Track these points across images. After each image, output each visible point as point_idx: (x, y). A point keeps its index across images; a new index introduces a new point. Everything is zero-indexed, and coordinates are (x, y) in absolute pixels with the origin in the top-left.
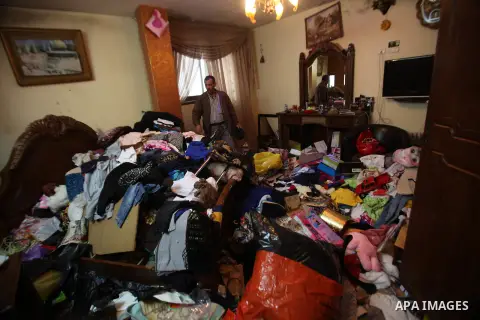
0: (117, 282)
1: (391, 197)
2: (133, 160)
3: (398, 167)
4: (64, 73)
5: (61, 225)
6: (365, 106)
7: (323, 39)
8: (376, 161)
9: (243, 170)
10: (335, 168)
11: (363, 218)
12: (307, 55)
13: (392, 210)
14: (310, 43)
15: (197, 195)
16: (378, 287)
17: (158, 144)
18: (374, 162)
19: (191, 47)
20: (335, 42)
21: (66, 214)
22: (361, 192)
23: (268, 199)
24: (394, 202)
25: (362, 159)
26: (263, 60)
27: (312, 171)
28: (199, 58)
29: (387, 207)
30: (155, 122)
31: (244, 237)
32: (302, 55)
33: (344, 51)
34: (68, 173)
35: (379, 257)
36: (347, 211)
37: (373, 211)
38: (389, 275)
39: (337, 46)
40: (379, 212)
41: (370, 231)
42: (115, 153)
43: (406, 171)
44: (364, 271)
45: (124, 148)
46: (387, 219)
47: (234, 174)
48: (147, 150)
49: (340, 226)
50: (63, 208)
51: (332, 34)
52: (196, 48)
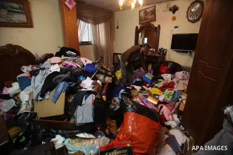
0: (52, 130)
1: (175, 92)
2: (59, 70)
3: (177, 79)
4: (17, 22)
5: (16, 103)
6: (163, 52)
7: (147, 21)
8: (168, 76)
9: (112, 77)
10: (151, 79)
11: (164, 100)
12: (139, 27)
13: (176, 97)
14: (141, 22)
15: (93, 88)
16: (172, 127)
17: (70, 63)
18: (167, 77)
19: (85, 17)
20: (152, 23)
21: (19, 98)
22: (163, 89)
23: (123, 91)
24: (177, 93)
25: (162, 75)
26: (118, 28)
27: (141, 80)
28: (88, 23)
29: (174, 95)
30: (67, 52)
31: (115, 108)
32: (137, 27)
33: (156, 27)
34: (19, 76)
35: (172, 115)
36: (157, 97)
37: (168, 97)
38: (176, 122)
39: (153, 25)
40: (171, 97)
41: (168, 105)
42: (48, 67)
43: (181, 81)
44: (167, 121)
45: (53, 64)
46: (174, 100)
47: (108, 79)
48: (64, 66)
49: (156, 103)
50: (17, 95)
51: (150, 19)
52: (87, 18)
